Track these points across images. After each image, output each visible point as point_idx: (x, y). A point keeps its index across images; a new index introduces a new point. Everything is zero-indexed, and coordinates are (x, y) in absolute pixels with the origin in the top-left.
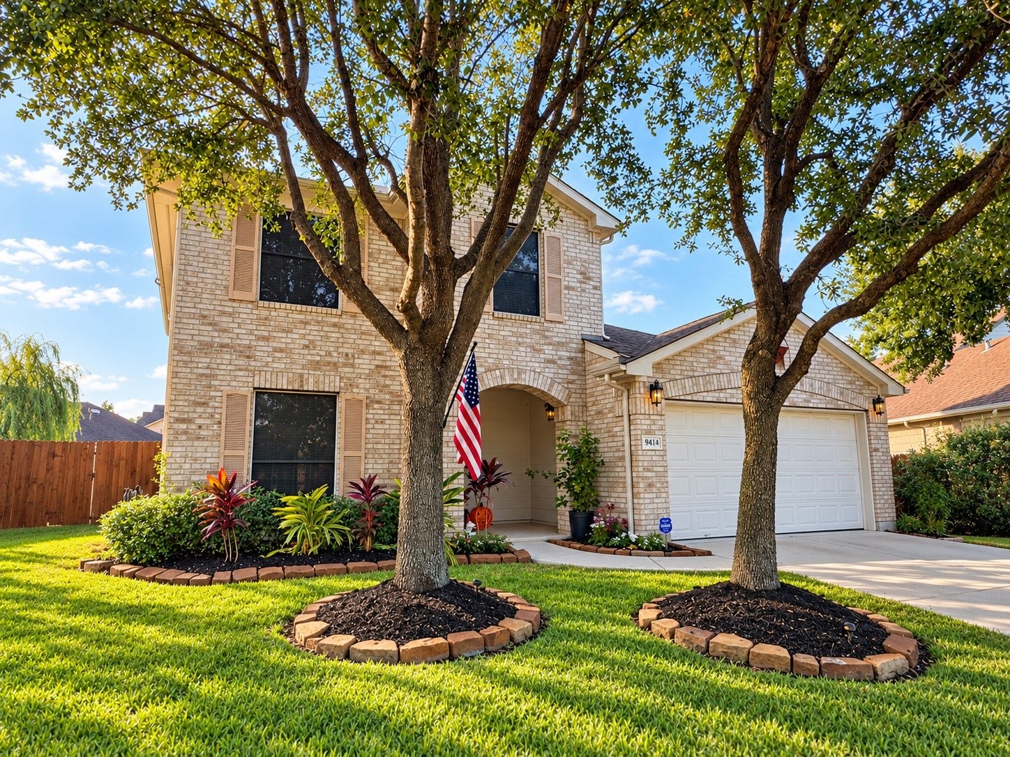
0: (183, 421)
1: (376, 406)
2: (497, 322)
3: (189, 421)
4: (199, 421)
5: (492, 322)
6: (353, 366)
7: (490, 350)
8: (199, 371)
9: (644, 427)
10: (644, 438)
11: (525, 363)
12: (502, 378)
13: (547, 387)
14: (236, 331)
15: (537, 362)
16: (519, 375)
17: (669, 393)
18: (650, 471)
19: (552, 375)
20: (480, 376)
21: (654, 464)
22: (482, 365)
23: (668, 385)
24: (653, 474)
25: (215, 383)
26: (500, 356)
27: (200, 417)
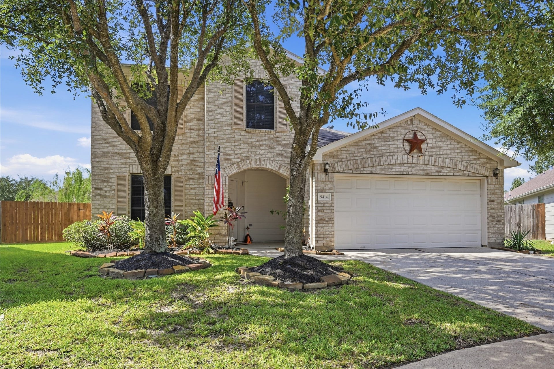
0: (98, 189)
1: (191, 180)
2: (247, 134)
3: (101, 189)
4: (105, 189)
5: (246, 134)
6: (178, 160)
7: (243, 150)
8: (104, 166)
9: (319, 188)
10: (319, 194)
11: (264, 156)
12: (250, 164)
13: (277, 168)
14: (120, 146)
15: (271, 155)
16: (260, 162)
17: (337, 169)
18: (322, 212)
19: (280, 162)
20: (238, 163)
21: (325, 208)
22: (239, 158)
23: (336, 164)
24: (324, 214)
25: (112, 171)
26: (250, 153)
27: (106, 187)
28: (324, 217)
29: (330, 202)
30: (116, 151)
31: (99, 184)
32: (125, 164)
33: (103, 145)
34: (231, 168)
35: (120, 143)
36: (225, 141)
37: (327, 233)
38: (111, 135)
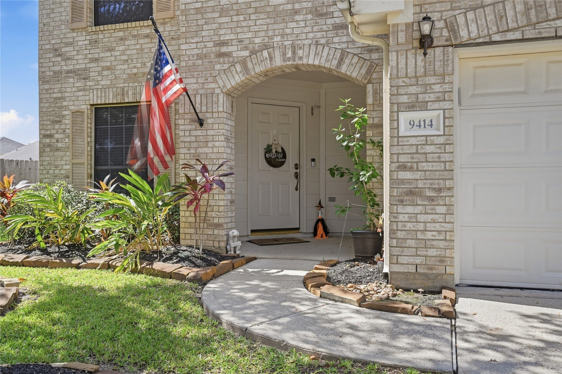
0: (47, 136)
3: (51, 136)
7: (256, 28)
8: (55, 95)
9: (404, 99)
10: (404, 117)
11: (304, 36)
12: (271, 59)
13: (335, 62)
14: (76, 57)
15: (321, 31)
16: (294, 53)
17: (464, 34)
18: (411, 169)
19: (344, 46)
20: (243, 62)
21: (422, 158)
22: (246, 48)
23: (461, 19)
24: (418, 175)
25: (65, 104)
26: (270, 33)
27: (57, 133)
28: (420, 184)
29: (442, 140)
30: (71, 67)
31: (49, 127)
32: (84, 90)
33: (54, 59)
34: (229, 74)
35: (75, 53)
36: (217, 15)
37: (429, 235)
38: (65, 40)
